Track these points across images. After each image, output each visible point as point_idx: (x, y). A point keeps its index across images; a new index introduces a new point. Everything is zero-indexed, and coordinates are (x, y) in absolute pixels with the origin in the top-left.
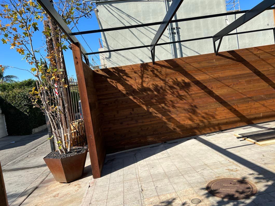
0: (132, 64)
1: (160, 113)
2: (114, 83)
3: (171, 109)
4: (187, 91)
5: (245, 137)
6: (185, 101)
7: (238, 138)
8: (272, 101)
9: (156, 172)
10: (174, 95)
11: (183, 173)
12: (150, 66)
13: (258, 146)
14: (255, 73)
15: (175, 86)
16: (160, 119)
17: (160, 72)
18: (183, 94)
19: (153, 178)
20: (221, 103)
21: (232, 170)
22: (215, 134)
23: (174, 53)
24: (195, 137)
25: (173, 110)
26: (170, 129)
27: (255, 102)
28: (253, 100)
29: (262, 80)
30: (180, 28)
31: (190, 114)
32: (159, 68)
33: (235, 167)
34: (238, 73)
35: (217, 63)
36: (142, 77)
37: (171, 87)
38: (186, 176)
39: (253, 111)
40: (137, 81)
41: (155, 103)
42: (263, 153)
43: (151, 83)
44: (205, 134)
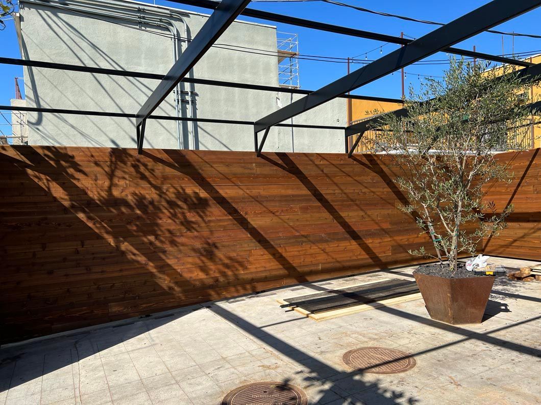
0: (90, 146)
1: (142, 254)
2: (43, 181)
3: (168, 247)
4: (202, 214)
5: (293, 304)
6: (196, 233)
7: (283, 306)
8: (337, 245)
9: (122, 380)
10: (177, 221)
11: (178, 379)
12: (131, 156)
13: (313, 321)
14: (315, 196)
15: (180, 203)
16: (143, 267)
17: (152, 171)
18: (193, 220)
19: (112, 395)
20: (259, 242)
21: (269, 367)
22: (244, 298)
23: (182, 140)
24: (208, 304)
25: (171, 249)
26: (161, 288)
27: (312, 245)
28: (310, 241)
29: (324, 208)
30: (197, 95)
31: (203, 259)
32: (150, 163)
33: (274, 361)
34: (290, 192)
35: (258, 171)
36: (111, 176)
37: (172, 204)
38: (184, 385)
39: (309, 260)
40: (100, 182)
41: (135, 233)
42: (319, 334)
43: (132, 190)
44: (226, 299)
